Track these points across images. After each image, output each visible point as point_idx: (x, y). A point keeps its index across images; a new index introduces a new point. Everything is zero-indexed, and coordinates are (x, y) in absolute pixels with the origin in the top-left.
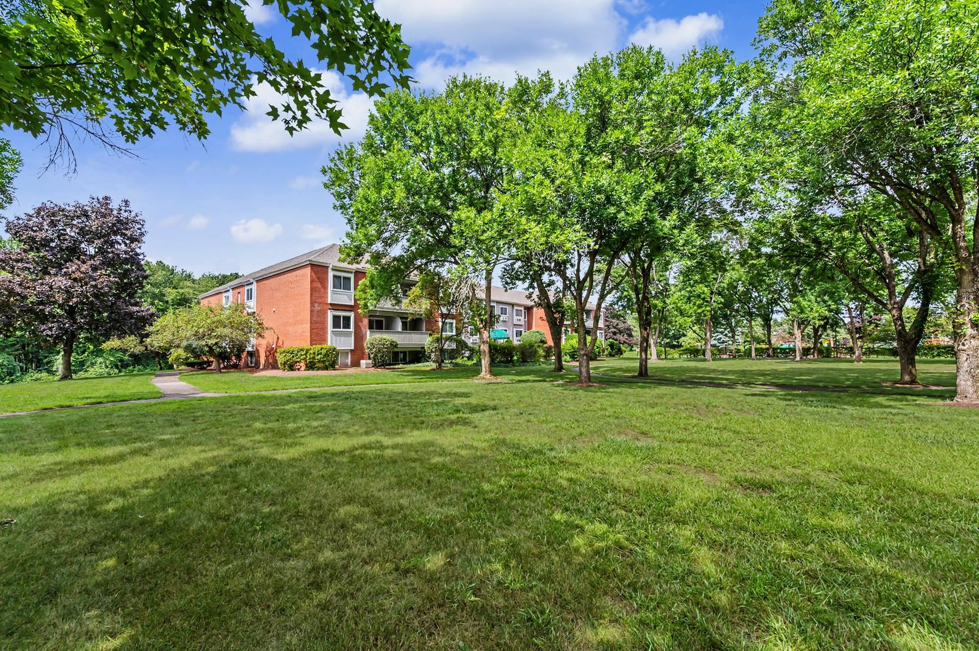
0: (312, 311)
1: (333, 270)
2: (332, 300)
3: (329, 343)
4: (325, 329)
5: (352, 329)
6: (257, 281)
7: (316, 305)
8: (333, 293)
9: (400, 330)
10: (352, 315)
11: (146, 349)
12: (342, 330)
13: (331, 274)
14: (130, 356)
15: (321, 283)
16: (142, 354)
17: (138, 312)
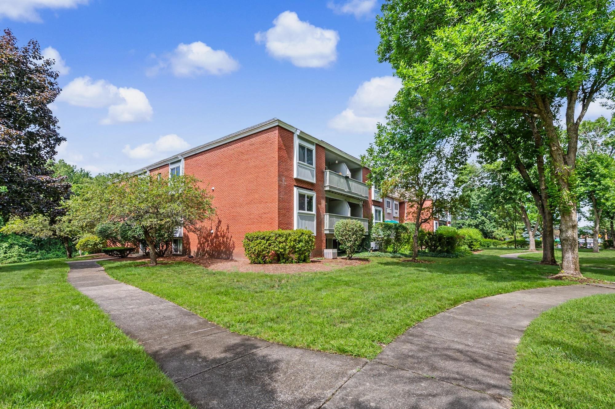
0: (279, 186)
1: (300, 137)
2: (298, 175)
3: (295, 228)
4: (291, 209)
5: (314, 212)
6: (186, 159)
7: (284, 179)
8: (299, 165)
9: (349, 215)
10: (314, 194)
11: (54, 234)
12: (306, 212)
13: (297, 142)
14: (34, 241)
15: (288, 153)
16: (49, 238)
17: (49, 182)
